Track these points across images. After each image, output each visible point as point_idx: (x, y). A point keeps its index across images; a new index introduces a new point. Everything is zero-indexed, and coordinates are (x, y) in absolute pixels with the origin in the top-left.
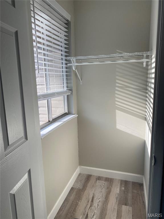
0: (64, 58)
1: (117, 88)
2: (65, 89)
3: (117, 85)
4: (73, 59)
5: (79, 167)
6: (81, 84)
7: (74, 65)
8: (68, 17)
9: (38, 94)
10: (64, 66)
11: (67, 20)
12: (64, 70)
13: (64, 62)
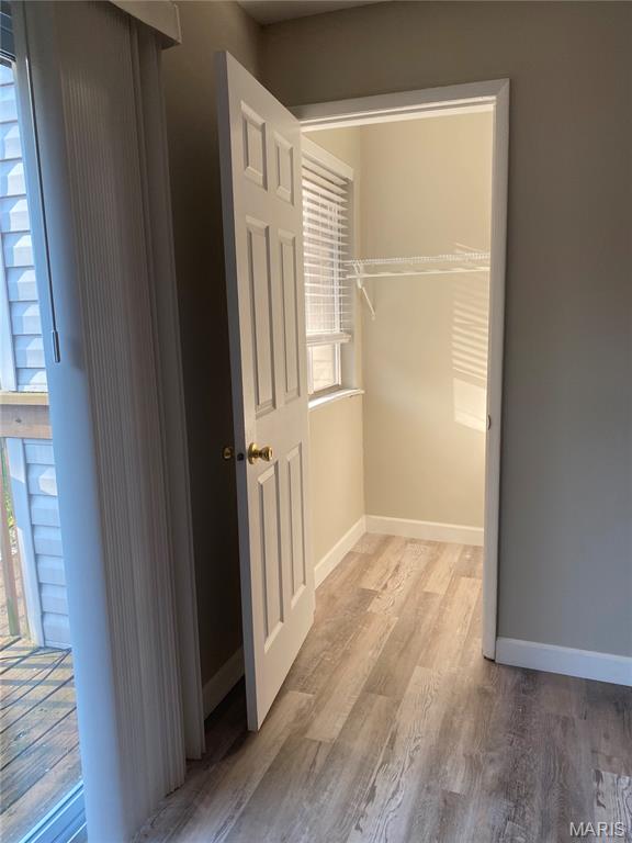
0: (336, 261)
1: (456, 329)
2: (337, 330)
3: (457, 320)
4: (358, 264)
5: (364, 517)
6: (373, 318)
7: (359, 277)
8: (347, 172)
9: (307, 335)
10: (336, 278)
11: (345, 180)
12: (337, 287)
13: (336, 270)
